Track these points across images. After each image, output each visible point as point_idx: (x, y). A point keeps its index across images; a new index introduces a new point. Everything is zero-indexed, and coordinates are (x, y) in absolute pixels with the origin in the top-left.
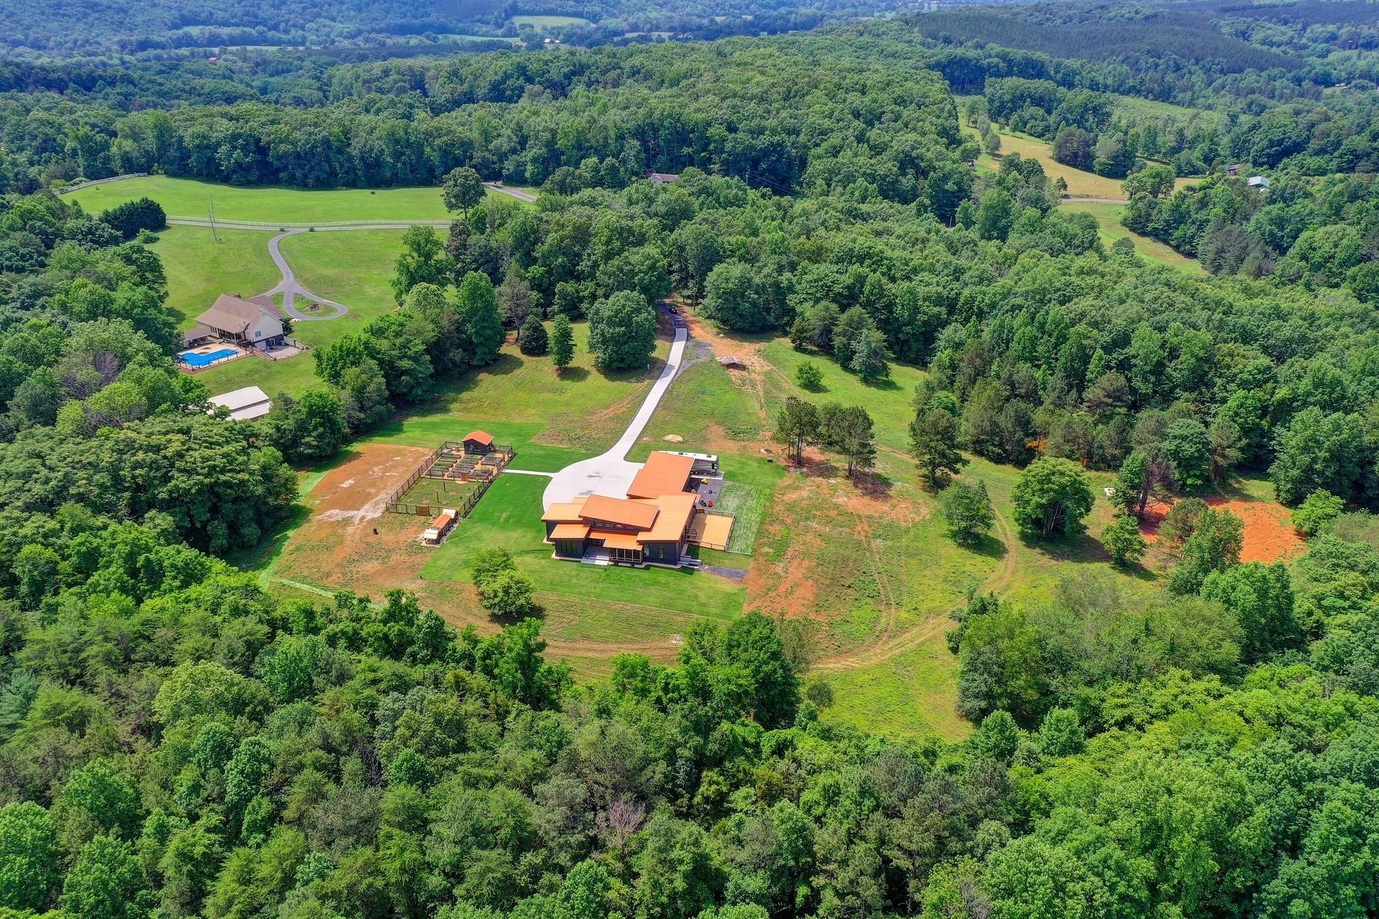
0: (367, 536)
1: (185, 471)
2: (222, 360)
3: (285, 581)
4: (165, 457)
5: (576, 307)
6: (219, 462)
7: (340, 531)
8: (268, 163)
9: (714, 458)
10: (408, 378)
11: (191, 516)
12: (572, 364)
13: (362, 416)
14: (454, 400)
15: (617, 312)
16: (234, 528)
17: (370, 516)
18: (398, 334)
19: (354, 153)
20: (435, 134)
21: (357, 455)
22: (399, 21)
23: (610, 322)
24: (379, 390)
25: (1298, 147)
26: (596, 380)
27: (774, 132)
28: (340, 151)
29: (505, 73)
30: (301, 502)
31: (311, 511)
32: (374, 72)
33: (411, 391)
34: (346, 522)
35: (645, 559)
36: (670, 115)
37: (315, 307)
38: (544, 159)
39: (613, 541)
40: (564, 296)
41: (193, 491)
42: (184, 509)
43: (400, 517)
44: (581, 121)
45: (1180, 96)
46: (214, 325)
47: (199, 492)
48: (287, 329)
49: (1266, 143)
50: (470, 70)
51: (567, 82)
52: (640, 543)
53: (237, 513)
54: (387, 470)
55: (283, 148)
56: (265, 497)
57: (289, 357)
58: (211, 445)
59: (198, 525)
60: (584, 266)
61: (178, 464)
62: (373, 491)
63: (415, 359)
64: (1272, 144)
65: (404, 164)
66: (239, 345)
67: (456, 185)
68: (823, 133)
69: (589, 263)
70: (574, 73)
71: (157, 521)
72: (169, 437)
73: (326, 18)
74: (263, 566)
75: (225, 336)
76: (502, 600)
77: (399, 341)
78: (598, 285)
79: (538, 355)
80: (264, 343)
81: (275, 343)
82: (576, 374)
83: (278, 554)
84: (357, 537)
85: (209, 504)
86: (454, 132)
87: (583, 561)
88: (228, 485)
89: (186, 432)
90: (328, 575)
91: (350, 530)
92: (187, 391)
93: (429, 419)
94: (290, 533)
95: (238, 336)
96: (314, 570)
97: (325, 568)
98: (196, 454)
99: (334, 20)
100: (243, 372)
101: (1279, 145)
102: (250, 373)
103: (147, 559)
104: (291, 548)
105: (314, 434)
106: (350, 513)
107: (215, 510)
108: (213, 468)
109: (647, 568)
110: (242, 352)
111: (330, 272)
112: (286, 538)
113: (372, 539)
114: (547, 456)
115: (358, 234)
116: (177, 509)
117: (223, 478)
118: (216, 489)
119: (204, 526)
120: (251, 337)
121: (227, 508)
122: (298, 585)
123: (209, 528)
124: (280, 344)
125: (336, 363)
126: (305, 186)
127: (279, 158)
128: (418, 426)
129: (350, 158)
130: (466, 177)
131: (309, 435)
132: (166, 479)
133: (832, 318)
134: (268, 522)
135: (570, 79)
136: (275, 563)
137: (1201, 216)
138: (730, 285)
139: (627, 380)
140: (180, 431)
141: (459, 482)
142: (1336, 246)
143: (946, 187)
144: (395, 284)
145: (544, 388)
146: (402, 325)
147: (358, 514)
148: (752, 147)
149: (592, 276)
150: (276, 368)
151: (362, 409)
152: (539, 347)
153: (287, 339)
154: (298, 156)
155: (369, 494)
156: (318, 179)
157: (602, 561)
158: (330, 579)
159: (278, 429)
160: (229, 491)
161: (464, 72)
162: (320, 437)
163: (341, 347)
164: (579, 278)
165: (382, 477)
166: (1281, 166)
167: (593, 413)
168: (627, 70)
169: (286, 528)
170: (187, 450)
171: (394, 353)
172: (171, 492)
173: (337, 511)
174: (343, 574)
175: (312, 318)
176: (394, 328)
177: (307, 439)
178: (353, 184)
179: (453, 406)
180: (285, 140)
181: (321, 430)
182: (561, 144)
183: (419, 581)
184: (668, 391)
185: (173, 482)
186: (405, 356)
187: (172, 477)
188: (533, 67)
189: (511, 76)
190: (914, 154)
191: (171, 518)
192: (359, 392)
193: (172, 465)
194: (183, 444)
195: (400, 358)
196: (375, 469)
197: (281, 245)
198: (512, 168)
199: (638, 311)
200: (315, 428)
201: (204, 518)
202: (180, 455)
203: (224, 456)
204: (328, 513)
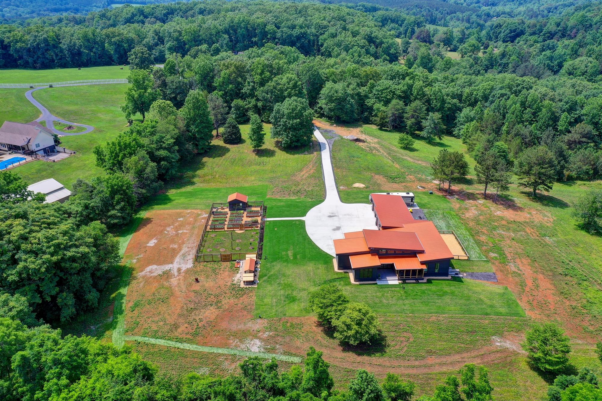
0: (191, 285)
1: (31, 252)
2: (15, 164)
3: (139, 339)
4: (9, 242)
5: (244, 115)
6: (62, 240)
7: (166, 284)
8: (10, 55)
9: (411, 195)
10: (166, 163)
11: (40, 293)
12: (264, 147)
13: (144, 191)
14: (194, 177)
15: (293, 110)
16: (79, 297)
17: (184, 267)
18: (153, 134)
19: (64, 47)
20: (111, 36)
21: (148, 221)
22: (53, 7)
23: (290, 117)
24: (152, 172)
25: (522, 33)
26: (281, 156)
27: (301, 27)
28: (54, 46)
29: (133, 13)
30: (123, 262)
31: (133, 269)
32: (53, 20)
33: (167, 172)
34: (167, 275)
35: (426, 275)
36: (243, 21)
37: (70, 127)
38: (176, 47)
39: (401, 264)
40: (238, 108)
41: (43, 270)
42: (33, 286)
43: (209, 265)
44: (194, 26)
45: (439, 23)
46: (4, 142)
47: (47, 270)
48: (57, 141)
49: (508, 31)
50: (112, 13)
51: (166, 18)
52: (422, 263)
53: (81, 282)
54: (177, 229)
55: (19, 45)
56: (98, 264)
57: (63, 159)
58: (49, 225)
59: (49, 299)
60: (246, 90)
61: (23, 246)
62: (176, 246)
63: (168, 149)
64: (511, 31)
65: (95, 53)
66: (24, 153)
67: (136, 58)
68: (325, 27)
69: (250, 87)
70: (168, 13)
71: (11, 304)
72: (8, 222)
73: (13, 6)
74: (112, 326)
75: (13, 148)
76: (357, 332)
77: (155, 138)
78: (258, 100)
79: (237, 143)
80: (42, 152)
81: (50, 151)
82: (268, 153)
83: (121, 312)
84: (184, 288)
85: (57, 279)
86: (123, 34)
87: (379, 282)
88: (73, 259)
89: (24, 216)
90: (176, 326)
91: (174, 281)
92: (8, 183)
93: (183, 190)
94: (124, 291)
95: (23, 148)
96: (161, 323)
97: (170, 320)
98: (39, 235)
99: (18, 6)
100: (33, 171)
101: (514, 32)
102: (39, 171)
103: (23, 358)
104: (131, 304)
105: (118, 207)
106: (167, 267)
107: (61, 283)
108: (58, 246)
109: (429, 281)
110: (29, 158)
111: (72, 108)
112: (122, 296)
113: (197, 287)
114: (289, 206)
115: (81, 88)
116: (27, 288)
117: (69, 254)
118: (63, 265)
119: (54, 298)
120: (33, 147)
121: (74, 280)
122: (153, 341)
123: (59, 300)
124: (53, 152)
125: (117, 155)
126: (35, 68)
127: (17, 51)
128: (181, 195)
129: (62, 51)
130: (142, 53)
131: (114, 209)
132: (14, 262)
133: (402, 109)
134: (102, 283)
135: (167, 16)
136: (122, 322)
137: (504, 61)
138: (340, 95)
139: (302, 153)
140: (17, 216)
141: (238, 231)
142: (586, 67)
143: (391, 52)
144: (124, 109)
145: (250, 164)
146: (153, 127)
147: (174, 266)
148: (291, 35)
149: (252, 95)
150: (57, 167)
151: (143, 186)
152: (236, 139)
153: (58, 148)
154: (29, 50)
155: (174, 249)
156: (43, 63)
157: (393, 281)
158: (179, 330)
159: (86, 207)
160: (75, 265)
161: (109, 14)
162: (122, 210)
163: (119, 143)
164: (243, 97)
165: (177, 235)
166: (517, 41)
167: (294, 175)
168: (197, 10)
169: (117, 287)
170: (29, 233)
171: (152, 146)
172: (20, 274)
173: (154, 267)
174: (189, 323)
175: (71, 134)
176: (149, 129)
177: (113, 212)
178: (64, 66)
179: (195, 180)
180: (21, 40)
181: (123, 204)
182: (185, 38)
183: (259, 321)
184: (333, 158)
185: (21, 265)
186: (161, 148)
187: (20, 259)
188: (147, 10)
189: (136, 15)
190: (373, 36)
191: (23, 299)
192: (140, 173)
193: (18, 248)
194: (25, 227)
195: (158, 149)
196: (168, 229)
197: (34, 95)
198: (157, 54)
199: (304, 109)
200: (118, 203)
201: (53, 293)
202: (24, 238)
203: (65, 233)
204: (148, 269)
